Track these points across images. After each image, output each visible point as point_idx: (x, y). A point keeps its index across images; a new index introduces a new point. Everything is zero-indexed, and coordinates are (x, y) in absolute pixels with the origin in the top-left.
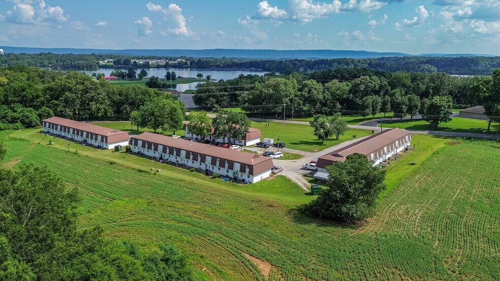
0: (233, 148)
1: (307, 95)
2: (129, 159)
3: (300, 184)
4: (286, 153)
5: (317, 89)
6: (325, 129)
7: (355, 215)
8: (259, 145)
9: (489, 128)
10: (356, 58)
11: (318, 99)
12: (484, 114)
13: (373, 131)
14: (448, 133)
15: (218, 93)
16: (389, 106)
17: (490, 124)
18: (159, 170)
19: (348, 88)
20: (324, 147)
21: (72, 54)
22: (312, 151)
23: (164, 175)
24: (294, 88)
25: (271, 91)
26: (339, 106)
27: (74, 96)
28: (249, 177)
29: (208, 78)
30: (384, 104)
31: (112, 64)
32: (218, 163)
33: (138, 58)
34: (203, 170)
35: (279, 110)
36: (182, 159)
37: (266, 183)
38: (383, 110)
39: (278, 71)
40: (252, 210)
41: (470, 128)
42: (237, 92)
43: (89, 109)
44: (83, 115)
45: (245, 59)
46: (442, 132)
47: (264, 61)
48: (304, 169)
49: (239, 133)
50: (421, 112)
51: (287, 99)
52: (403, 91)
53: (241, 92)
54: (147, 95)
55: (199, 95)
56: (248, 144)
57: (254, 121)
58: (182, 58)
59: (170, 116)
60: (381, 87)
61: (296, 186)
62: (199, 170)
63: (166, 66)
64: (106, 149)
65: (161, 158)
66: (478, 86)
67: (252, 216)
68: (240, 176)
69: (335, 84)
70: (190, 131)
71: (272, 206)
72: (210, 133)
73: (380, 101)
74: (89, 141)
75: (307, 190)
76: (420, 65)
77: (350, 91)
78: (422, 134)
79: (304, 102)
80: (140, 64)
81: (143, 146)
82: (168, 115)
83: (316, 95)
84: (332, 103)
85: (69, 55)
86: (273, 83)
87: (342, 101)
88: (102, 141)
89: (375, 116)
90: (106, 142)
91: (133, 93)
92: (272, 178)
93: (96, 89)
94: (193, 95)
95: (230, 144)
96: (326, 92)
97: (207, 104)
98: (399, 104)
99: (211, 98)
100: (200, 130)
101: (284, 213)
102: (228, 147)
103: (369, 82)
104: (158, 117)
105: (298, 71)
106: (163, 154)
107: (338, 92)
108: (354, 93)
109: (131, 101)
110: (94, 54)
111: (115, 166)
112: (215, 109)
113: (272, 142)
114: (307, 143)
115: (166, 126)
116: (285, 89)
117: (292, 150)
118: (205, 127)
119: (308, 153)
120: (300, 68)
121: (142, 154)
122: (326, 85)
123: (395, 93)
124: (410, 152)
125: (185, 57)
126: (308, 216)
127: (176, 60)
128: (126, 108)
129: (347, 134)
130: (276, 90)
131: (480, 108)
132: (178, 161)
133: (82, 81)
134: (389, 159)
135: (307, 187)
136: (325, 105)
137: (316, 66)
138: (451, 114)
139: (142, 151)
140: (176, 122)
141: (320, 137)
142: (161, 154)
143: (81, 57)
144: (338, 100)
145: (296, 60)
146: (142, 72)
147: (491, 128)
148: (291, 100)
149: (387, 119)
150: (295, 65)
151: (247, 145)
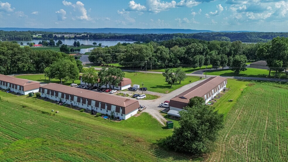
0: (112, 92)
1: (159, 55)
2: (37, 103)
3: (158, 119)
4: (148, 95)
5: (166, 52)
6: (173, 78)
7: (202, 150)
8: (130, 89)
9: (269, 74)
10: (186, 33)
11: (167, 58)
12: (267, 65)
13: (201, 77)
14: (245, 77)
15: (104, 55)
16: (209, 61)
17: (270, 72)
18: (58, 111)
19: (184, 51)
20: (172, 89)
21: (16, 31)
22: (165, 93)
23: (60, 115)
24: (152, 51)
25: (138, 53)
26: (179, 62)
27: (6, 58)
28: (122, 115)
29: (100, 45)
30: (206, 60)
31: (41, 37)
32: (100, 105)
33: (58, 33)
34: (89, 110)
35: (143, 64)
36: (75, 102)
37: (134, 119)
38: (206, 64)
39: (141, 40)
40: (123, 145)
41: (258, 74)
42: (117, 54)
43: (18, 66)
44: (13, 70)
45: (122, 34)
46: (242, 77)
47: (133, 35)
48: (160, 107)
49: (116, 82)
50: (228, 65)
51: (148, 58)
52: (217, 52)
53: (119, 53)
54: (57, 56)
55: (92, 56)
56: (123, 88)
57: (127, 72)
58: (84, 33)
59: (70, 70)
60: (204, 50)
61: (155, 121)
62: (86, 111)
63: (75, 38)
64: (23, 95)
65: (60, 102)
66: (263, 49)
67: (123, 152)
68: (116, 115)
69: (176, 48)
70: (83, 80)
71: (138, 141)
72: (97, 82)
73: (204, 58)
74: (12, 90)
75: (163, 124)
76: (221, 37)
77: (185, 53)
78: (230, 79)
79: (158, 59)
80: (59, 37)
81: (48, 93)
82: (68, 70)
83: (165, 55)
84: (175, 60)
85: (14, 31)
86: (139, 48)
87: (181, 59)
88: (20, 89)
89: (201, 68)
90: (23, 90)
91: (47, 55)
92: (139, 115)
93: (22, 53)
94: (88, 56)
95: (111, 89)
96: (171, 53)
97: (97, 62)
98: (215, 60)
99: (100, 58)
100: (90, 80)
101: (148, 148)
102: (109, 91)
103: (197, 47)
104: (62, 71)
105: (153, 41)
106: (62, 99)
107: (178, 53)
108: (188, 54)
109: (46, 60)
110: (30, 31)
111: (26, 109)
112: (102, 64)
113: (139, 87)
114: (161, 87)
115: (67, 77)
116: (146, 52)
117: (152, 92)
118: (93, 78)
119: (162, 95)
120: (154, 39)
121: (47, 99)
122: (171, 49)
123: (212, 53)
124: (227, 91)
125: (86, 33)
126: (165, 150)
127: (81, 34)
128: (43, 65)
129: (186, 80)
130: (140, 53)
131: (264, 62)
132: (72, 104)
133: (12, 48)
134: (215, 97)
135: (163, 121)
136: (170, 61)
137: (163, 38)
138: (247, 66)
139: (48, 96)
140: (74, 75)
141: (169, 83)
142: (61, 99)
143: (21, 33)
144: (178, 58)
145: (152, 34)
146: (59, 42)
147: (271, 74)
148: (150, 59)
149: (208, 69)
150: (151, 37)
151: (122, 90)
